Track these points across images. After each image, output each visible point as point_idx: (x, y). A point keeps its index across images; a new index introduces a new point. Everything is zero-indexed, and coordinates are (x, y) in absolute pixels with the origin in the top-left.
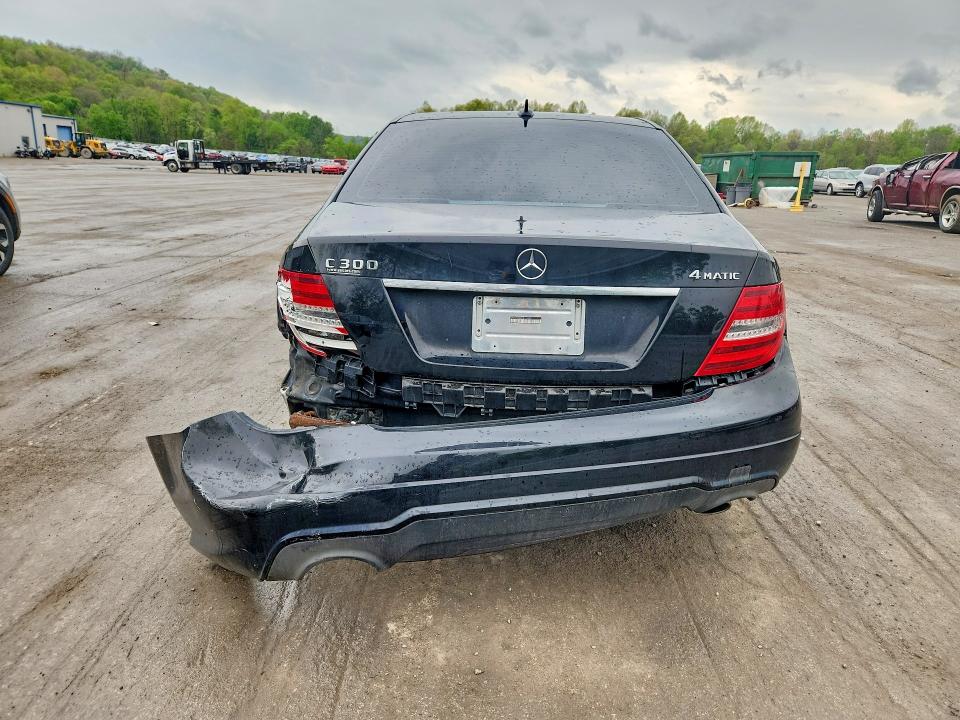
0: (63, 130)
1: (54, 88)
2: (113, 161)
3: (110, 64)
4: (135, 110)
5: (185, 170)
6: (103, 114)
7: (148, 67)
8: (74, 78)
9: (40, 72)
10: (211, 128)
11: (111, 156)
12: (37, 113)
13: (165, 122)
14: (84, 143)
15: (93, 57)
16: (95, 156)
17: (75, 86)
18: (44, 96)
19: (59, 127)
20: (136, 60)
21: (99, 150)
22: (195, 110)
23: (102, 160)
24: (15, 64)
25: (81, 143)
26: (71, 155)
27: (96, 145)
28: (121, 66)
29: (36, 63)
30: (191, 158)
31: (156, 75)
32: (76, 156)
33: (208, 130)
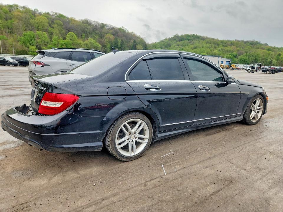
0: (227, 62)
1: (233, 52)
2: (238, 70)
3: (250, 43)
4: (252, 56)
5: (253, 72)
6: (243, 57)
7: (262, 43)
8: (238, 48)
9: (230, 48)
10: (276, 59)
11: (238, 69)
12: (220, 58)
13: (261, 59)
14: (231, 65)
15: (246, 42)
16: (233, 69)
17: (238, 51)
18: (229, 54)
19: (227, 61)
20: (259, 41)
21: (234, 67)
22: (272, 55)
23: (235, 70)
24: (225, 46)
25: (230, 65)
26: (227, 69)
27: (234, 66)
28: (253, 44)
29: (230, 45)
30: (255, 69)
31: (264, 45)
32: (228, 69)
33: (274, 60)
